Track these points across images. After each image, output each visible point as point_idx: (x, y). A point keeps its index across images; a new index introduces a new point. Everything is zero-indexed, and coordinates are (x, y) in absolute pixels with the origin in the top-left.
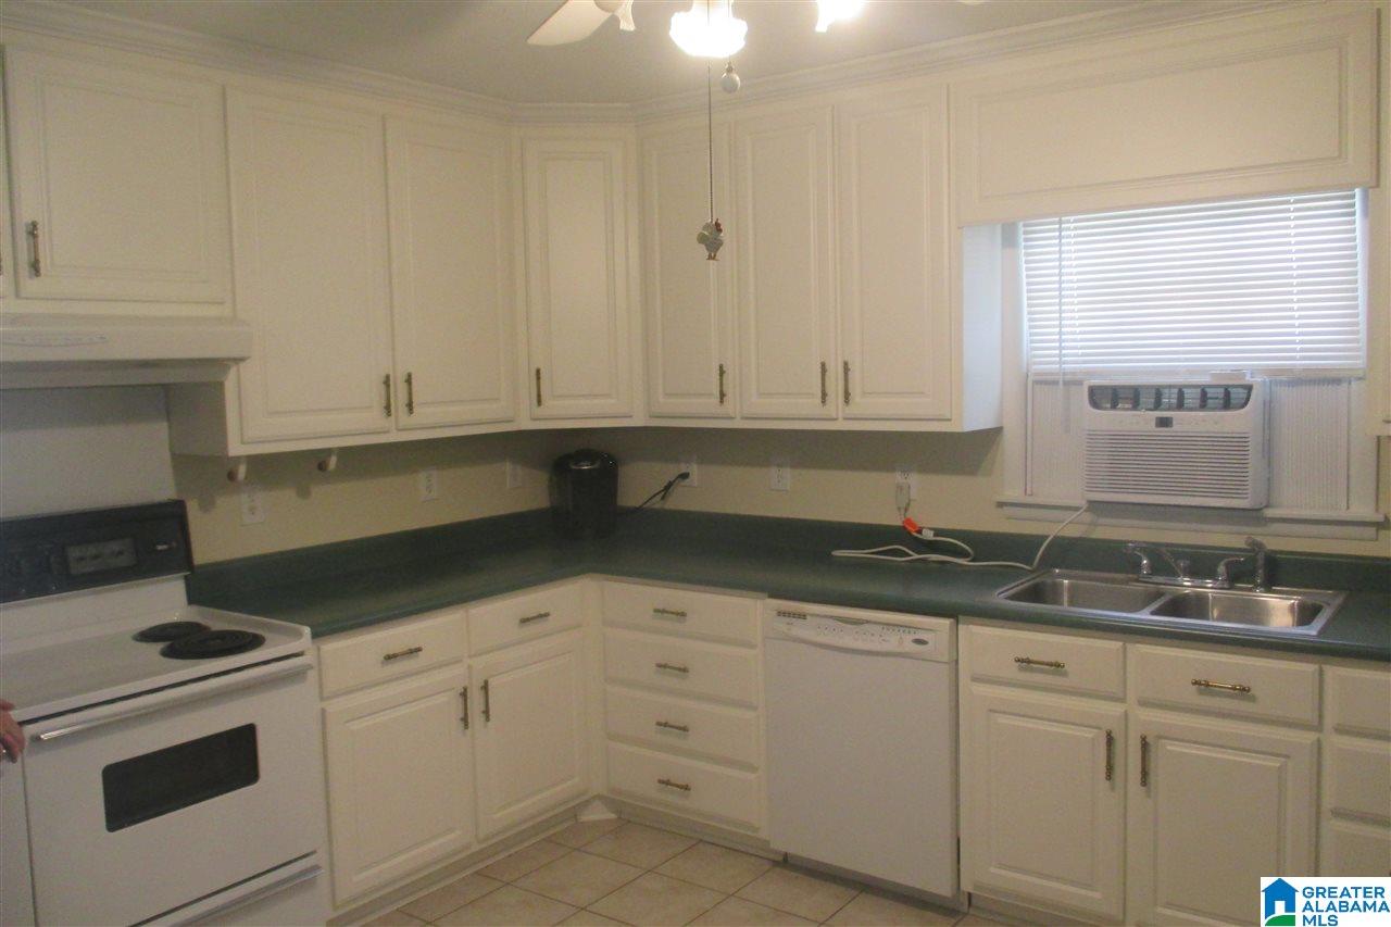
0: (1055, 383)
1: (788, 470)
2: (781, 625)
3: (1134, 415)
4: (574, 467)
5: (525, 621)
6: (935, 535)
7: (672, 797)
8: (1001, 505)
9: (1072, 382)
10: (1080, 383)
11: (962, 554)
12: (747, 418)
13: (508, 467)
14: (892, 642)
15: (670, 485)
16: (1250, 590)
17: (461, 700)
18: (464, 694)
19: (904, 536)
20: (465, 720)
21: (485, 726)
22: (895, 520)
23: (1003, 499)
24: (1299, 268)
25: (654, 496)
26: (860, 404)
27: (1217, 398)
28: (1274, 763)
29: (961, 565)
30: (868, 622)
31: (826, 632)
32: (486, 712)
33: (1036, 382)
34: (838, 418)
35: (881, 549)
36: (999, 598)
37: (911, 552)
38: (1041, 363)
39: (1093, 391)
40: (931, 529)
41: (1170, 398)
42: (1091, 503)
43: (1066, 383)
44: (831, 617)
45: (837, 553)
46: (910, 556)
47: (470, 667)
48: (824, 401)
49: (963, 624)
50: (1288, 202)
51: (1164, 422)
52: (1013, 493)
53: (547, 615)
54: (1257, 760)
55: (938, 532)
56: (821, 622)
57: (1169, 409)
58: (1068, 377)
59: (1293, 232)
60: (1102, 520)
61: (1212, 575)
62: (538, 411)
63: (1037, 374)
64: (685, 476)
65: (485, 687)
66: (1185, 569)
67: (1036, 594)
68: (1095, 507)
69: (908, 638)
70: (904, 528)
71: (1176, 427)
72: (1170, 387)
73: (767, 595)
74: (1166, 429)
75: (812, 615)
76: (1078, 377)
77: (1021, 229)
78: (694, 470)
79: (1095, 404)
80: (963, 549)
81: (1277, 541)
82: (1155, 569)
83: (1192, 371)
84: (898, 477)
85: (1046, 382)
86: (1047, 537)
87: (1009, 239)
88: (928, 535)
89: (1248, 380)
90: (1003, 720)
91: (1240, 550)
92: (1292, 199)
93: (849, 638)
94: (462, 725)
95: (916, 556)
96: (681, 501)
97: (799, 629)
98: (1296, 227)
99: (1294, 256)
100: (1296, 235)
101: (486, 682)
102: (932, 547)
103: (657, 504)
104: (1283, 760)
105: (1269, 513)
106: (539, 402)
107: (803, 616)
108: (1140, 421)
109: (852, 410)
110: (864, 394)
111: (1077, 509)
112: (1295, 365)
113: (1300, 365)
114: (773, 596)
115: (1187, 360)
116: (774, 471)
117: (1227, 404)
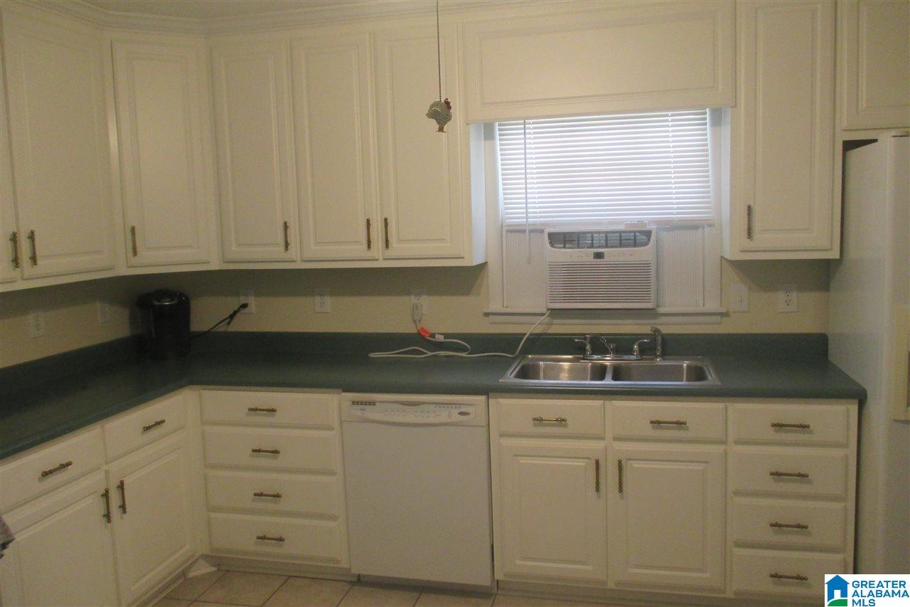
0: (524, 231)
1: (329, 297)
2: (357, 411)
3: (580, 252)
4: (157, 303)
5: (147, 429)
6: (445, 338)
7: (269, 548)
8: (487, 314)
9: (537, 230)
10: (542, 231)
11: (464, 349)
12: (305, 261)
13: (98, 305)
14: (443, 416)
15: (235, 313)
16: (653, 359)
17: (103, 500)
18: (106, 495)
19: (421, 340)
20: (108, 516)
21: (122, 518)
22: (411, 329)
23: (489, 311)
24: (674, 157)
25: (222, 322)
26: (397, 248)
27: (629, 239)
28: (699, 467)
29: (462, 357)
30: (424, 403)
31: (392, 413)
32: (123, 507)
33: (508, 231)
34: (379, 259)
35: (404, 350)
36: (510, 378)
37: (427, 352)
38: (511, 218)
39: (551, 236)
40: (442, 334)
41: (599, 239)
42: (552, 310)
43: (531, 231)
44: (395, 402)
45: (372, 355)
46: (425, 353)
47: (107, 472)
48: (369, 246)
49: (493, 398)
50: (667, 116)
51: (599, 256)
52: (495, 307)
53: (163, 422)
54: (691, 466)
55: (447, 336)
56: (387, 406)
57: (599, 247)
58: (531, 227)
59: (671, 134)
60: (555, 321)
61: (630, 352)
62: (134, 261)
63: (509, 226)
64: (245, 306)
65: (121, 486)
66: (613, 349)
67: (525, 373)
68: (555, 313)
69: (455, 412)
70: (419, 334)
71: (606, 258)
72: (599, 232)
73: (341, 390)
74: (600, 260)
75: (380, 402)
76: (542, 227)
77: (497, 128)
78: (252, 301)
79: (552, 244)
80: (465, 346)
81: (669, 328)
82: (594, 352)
83: (611, 223)
84: (413, 299)
85: (517, 231)
86: (525, 334)
87: (489, 134)
88: (441, 338)
89: (648, 228)
90: (523, 461)
91: (648, 335)
92: (670, 114)
93: (410, 416)
94: (105, 520)
95: (430, 354)
96: (243, 325)
97: (370, 413)
98: (673, 131)
99: (671, 150)
100: (673, 136)
101: (122, 483)
102: (440, 346)
103: (222, 328)
104: (705, 464)
105: (661, 310)
106: (135, 252)
107: (372, 403)
108: (583, 255)
109: (390, 253)
110: (400, 241)
111: (542, 314)
112: (674, 218)
113: (677, 218)
114: (346, 390)
115: (607, 215)
116: (318, 299)
117: (635, 244)
